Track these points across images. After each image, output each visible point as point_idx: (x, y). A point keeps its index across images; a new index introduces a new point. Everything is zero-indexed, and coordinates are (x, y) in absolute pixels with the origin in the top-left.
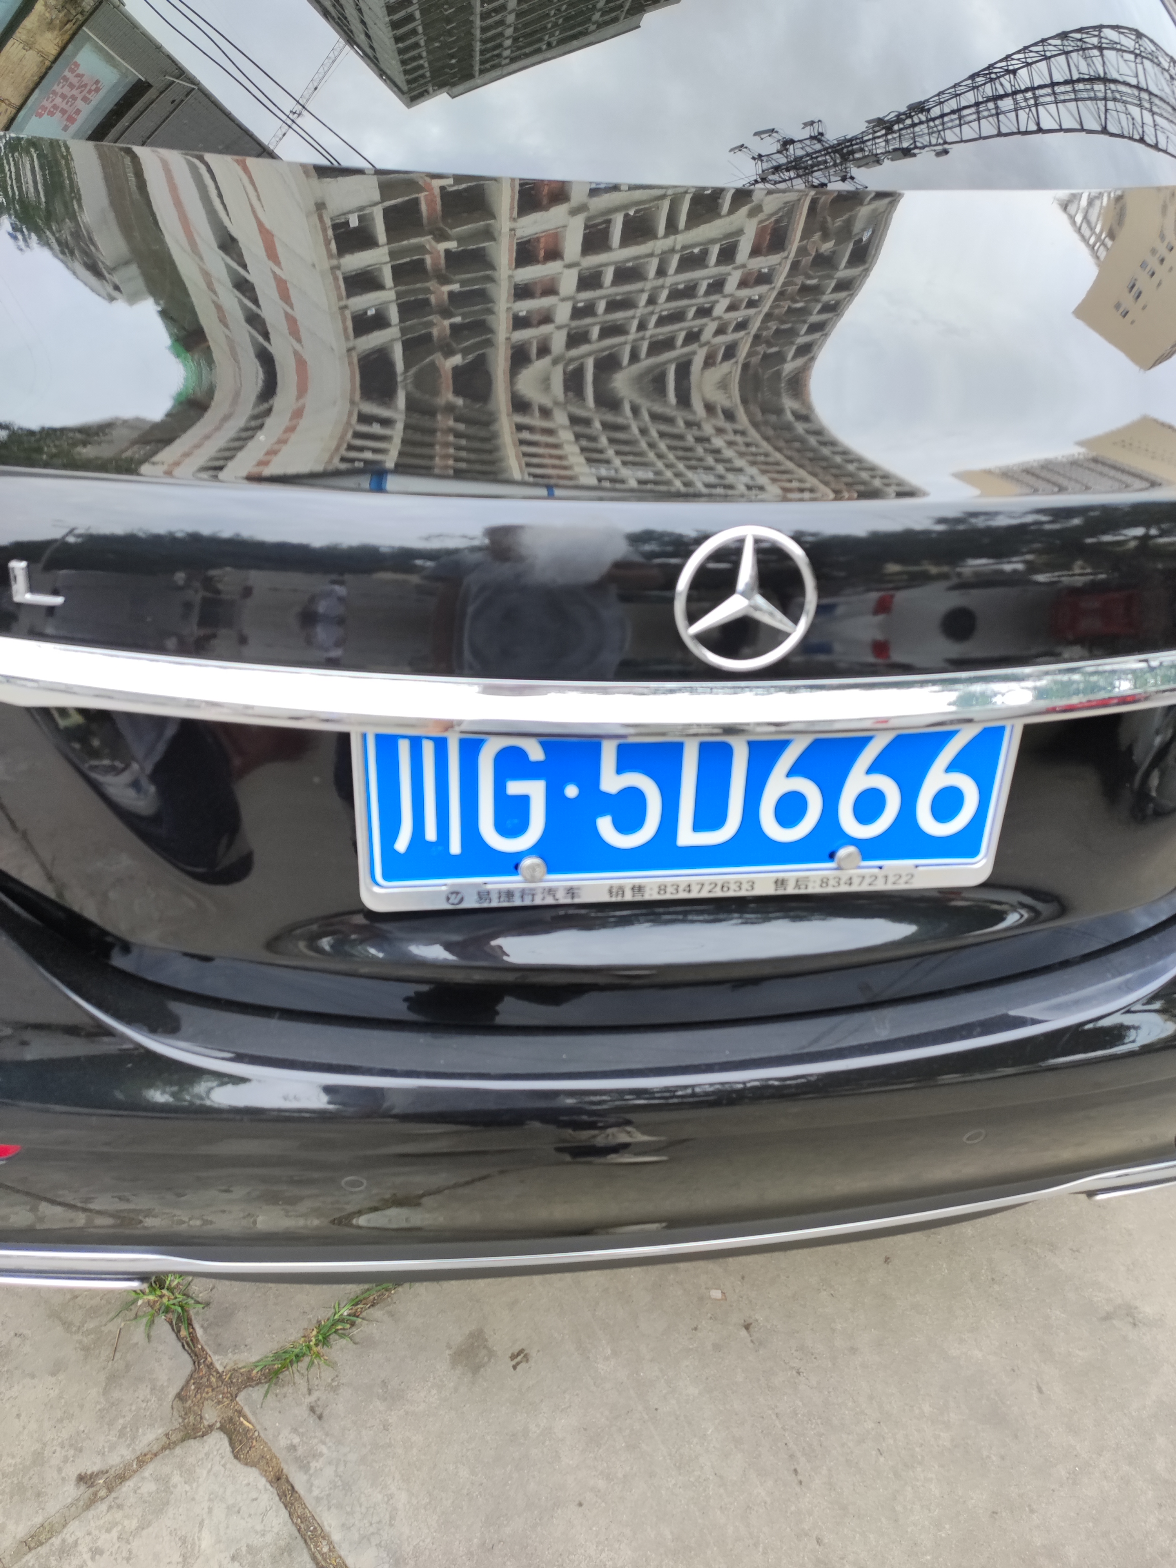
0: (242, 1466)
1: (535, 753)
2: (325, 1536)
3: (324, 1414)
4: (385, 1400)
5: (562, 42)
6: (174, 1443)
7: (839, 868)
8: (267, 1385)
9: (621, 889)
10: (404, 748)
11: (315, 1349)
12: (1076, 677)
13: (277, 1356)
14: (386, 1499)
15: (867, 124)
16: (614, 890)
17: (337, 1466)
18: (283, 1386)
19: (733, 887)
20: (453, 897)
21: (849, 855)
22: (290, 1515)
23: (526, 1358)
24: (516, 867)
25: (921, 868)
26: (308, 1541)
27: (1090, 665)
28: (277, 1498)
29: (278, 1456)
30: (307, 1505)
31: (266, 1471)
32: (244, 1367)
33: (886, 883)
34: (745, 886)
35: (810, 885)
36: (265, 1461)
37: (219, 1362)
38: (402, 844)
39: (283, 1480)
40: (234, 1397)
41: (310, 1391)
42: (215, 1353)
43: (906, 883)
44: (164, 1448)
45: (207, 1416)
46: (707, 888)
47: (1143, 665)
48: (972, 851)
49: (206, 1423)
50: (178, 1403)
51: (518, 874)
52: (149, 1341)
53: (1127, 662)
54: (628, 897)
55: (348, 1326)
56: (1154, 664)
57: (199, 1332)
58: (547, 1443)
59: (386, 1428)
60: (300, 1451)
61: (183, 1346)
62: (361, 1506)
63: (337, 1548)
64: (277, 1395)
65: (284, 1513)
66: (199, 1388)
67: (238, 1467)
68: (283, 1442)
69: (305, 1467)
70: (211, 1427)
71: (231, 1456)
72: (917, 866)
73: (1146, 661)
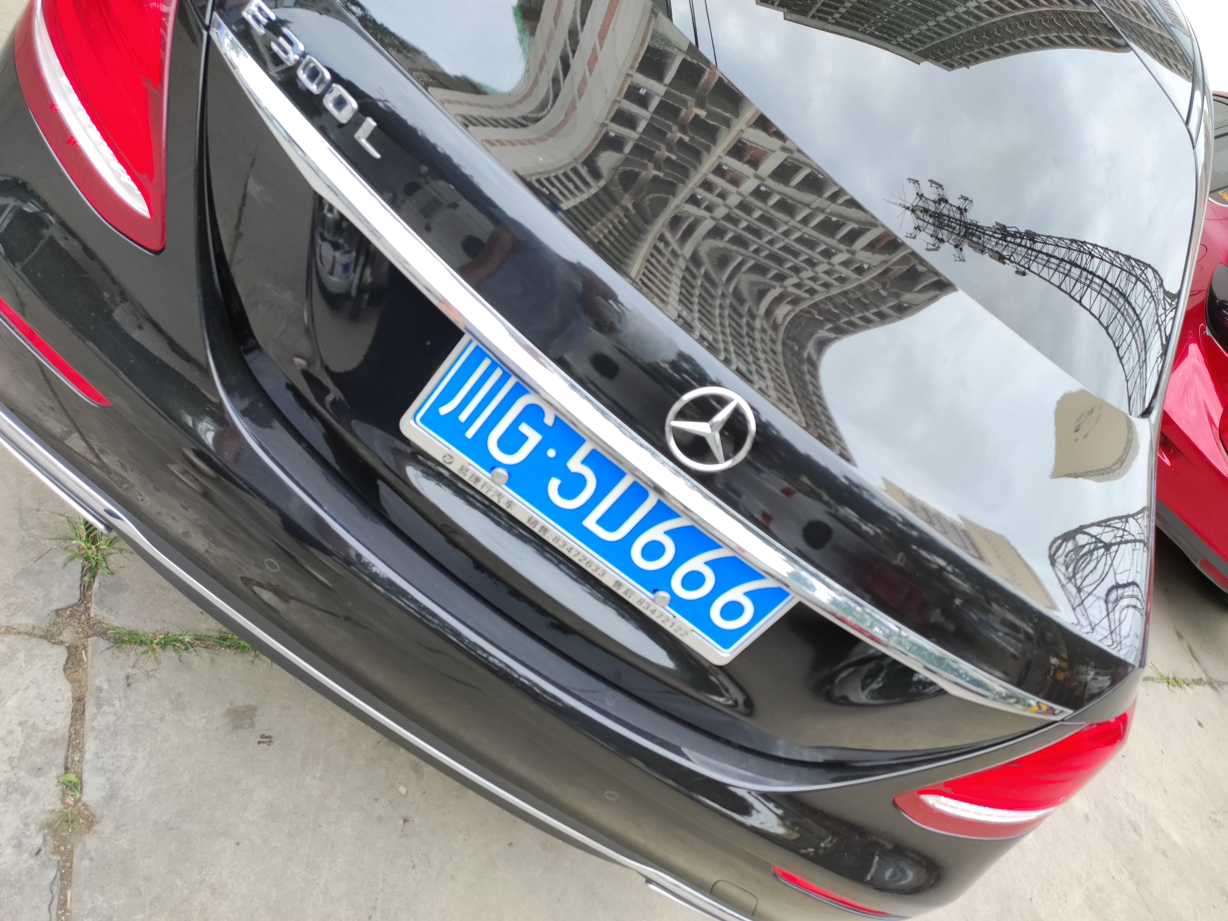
0: (64, 677)
1: (549, 420)
2: (82, 751)
3: (132, 685)
4: (173, 704)
5: (872, 35)
6: (35, 635)
7: (653, 600)
8: (112, 644)
9: (536, 523)
10: (486, 364)
11: (154, 646)
12: (859, 609)
13: (130, 633)
14: (132, 758)
15: (995, 224)
16: (532, 520)
17: (118, 719)
18: (121, 652)
19: (593, 567)
20: (448, 457)
21: (664, 598)
22: (71, 725)
23: (270, 743)
24: (492, 469)
25: (694, 634)
26: (71, 747)
27: (870, 608)
28: (71, 710)
29: (89, 687)
30: (85, 727)
31: (75, 690)
32: (106, 624)
33: (671, 627)
34: (599, 571)
35: (633, 597)
36: (79, 684)
37: (95, 610)
38: (444, 410)
39: (82, 703)
40: (88, 636)
41: (134, 667)
42: (96, 604)
43: (681, 635)
44: (27, 633)
45: (65, 634)
46: (579, 557)
47: (896, 629)
48: (726, 645)
49: (61, 638)
50: (53, 615)
51: (490, 473)
52: (64, 567)
53: (890, 622)
54: (536, 530)
55: (183, 648)
56: (903, 634)
57: (96, 585)
58: (246, 797)
59: (162, 719)
60: (103, 695)
61: (81, 586)
62: (115, 750)
63: (84, 763)
64: (113, 654)
65: (68, 721)
66: (71, 616)
67: (61, 676)
68: (97, 682)
69: (99, 705)
70: (62, 643)
71: (62, 667)
72: (693, 631)
73: (900, 629)
